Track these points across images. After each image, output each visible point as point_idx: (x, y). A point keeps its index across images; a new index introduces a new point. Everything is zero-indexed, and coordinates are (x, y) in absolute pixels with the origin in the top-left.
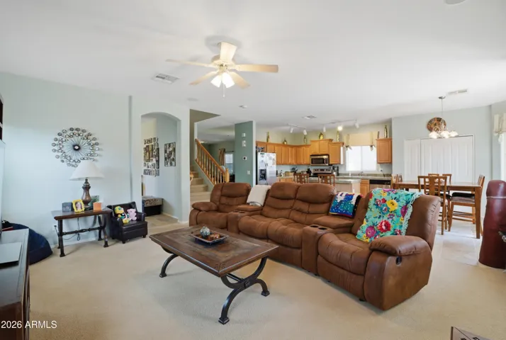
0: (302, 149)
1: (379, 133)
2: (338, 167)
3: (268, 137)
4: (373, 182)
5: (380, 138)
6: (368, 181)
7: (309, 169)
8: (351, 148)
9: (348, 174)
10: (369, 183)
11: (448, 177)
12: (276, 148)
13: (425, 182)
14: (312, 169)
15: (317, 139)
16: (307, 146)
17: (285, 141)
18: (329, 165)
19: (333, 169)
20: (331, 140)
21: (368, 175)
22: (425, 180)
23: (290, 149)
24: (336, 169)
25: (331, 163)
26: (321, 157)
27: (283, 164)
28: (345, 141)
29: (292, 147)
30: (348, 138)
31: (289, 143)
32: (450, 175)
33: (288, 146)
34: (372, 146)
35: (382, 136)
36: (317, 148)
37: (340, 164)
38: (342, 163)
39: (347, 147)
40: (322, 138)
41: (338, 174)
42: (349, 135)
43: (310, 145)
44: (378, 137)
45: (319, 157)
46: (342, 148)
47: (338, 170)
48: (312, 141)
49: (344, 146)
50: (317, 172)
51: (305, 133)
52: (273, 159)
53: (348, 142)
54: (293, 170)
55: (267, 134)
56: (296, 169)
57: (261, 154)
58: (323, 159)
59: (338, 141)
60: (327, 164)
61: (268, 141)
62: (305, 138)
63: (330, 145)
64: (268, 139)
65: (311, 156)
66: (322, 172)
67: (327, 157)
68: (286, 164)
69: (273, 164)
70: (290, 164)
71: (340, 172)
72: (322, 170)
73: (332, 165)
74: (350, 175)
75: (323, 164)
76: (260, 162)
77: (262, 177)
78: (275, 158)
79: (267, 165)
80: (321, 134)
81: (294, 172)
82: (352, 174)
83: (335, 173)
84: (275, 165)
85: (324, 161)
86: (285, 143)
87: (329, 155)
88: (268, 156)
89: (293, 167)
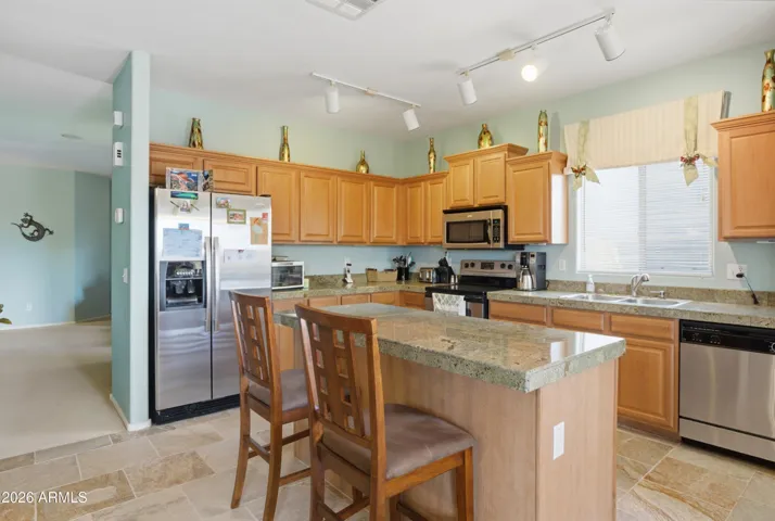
0: (420, 191)
1: (727, 96)
2: (543, 256)
3: (284, 144)
4: (693, 331)
5: (737, 111)
6: (674, 327)
7: (443, 263)
8: (593, 179)
9: (581, 287)
10: (674, 334)
12: (307, 183)
14: (455, 261)
15: (471, 147)
16: (437, 177)
17: (363, 162)
18: (509, 247)
19: (524, 262)
20: (514, 150)
21: (670, 293)
23: (376, 191)
24: (533, 261)
25: (513, 238)
27: (341, 243)
28: (570, 147)
29: (387, 182)
30: (584, 137)
31: (379, 167)
33: (369, 177)
34: (690, 161)
36: (467, 184)
37: (547, 241)
38: (557, 237)
39: (579, 172)
40: (486, 145)
41: (542, 285)
42: (585, 124)
43: (443, 175)
45: (470, 216)
46: (557, 181)
47: (543, 267)
48: (451, 160)
49: (568, 171)
50: (470, 272)
51: (413, 123)
52: (256, 221)
53: (582, 151)
54: (397, 265)
55: (283, 133)
56: (409, 261)
57: (173, 195)
58: (485, 223)
59: (542, 149)
60: (501, 245)
61: (282, 156)
62: (432, 150)
63: (510, 169)
64: (282, 150)
65: (446, 212)
66: (487, 273)
67: (499, 214)
68: (361, 243)
69: (256, 239)
70: (376, 244)
71: (550, 276)
72: (487, 265)
73: (520, 247)
74: (590, 288)
75: (485, 244)
76: (167, 231)
77: (186, 294)
78: (265, 215)
79: (212, 243)
80: (485, 131)
81: (400, 270)
82: (597, 286)
83: (527, 281)
84: (266, 243)
85: (490, 231)
86: (363, 169)
87: (505, 209)
88: (219, 206)
89: (398, 254)
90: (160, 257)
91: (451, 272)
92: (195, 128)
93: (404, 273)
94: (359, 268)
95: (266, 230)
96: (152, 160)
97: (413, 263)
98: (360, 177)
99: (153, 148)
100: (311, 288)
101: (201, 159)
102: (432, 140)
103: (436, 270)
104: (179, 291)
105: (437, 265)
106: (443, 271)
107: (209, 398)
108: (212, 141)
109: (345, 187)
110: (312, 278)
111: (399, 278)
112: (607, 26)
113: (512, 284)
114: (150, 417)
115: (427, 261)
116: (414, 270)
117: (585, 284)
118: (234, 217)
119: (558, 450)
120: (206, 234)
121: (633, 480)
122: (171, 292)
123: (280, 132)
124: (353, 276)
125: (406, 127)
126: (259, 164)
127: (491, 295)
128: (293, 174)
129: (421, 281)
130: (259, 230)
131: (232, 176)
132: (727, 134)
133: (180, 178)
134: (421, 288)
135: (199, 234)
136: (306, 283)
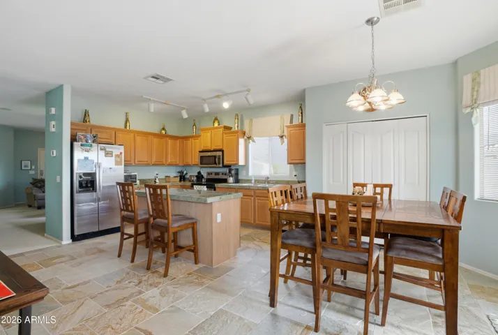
0: (190, 142)
1: (292, 116)
2: (237, 170)
3: (127, 120)
7: (199, 173)
8: (254, 141)
9: (249, 181)
11: (386, 190)
12: (138, 139)
13: (327, 209)
14: (204, 172)
16: (197, 137)
17: (163, 129)
18: (224, 166)
19: (230, 172)
20: (227, 128)
21: (277, 182)
22: (327, 204)
23: (170, 141)
24: (233, 172)
25: (225, 163)
26: (214, 154)
27: (153, 165)
28: (246, 129)
29: (175, 138)
30: (251, 125)
32: (390, 186)
33: (166, 136)
34: (282, 137)
35: (297, 121)
36: (208, 140)
37: (238, 164)
38: (241, 162)
39: (249, 138)
40: (216, 125)
41: (237, 181)
42: (251, 120)
43: (199, 136)
44: (291, 122)
45: (209, 154)
46: (242, 141)
47: (237, 174)
48: (203, 130)
49: (245, 138)
50: (210, 177)
51: (185, 115)
52: (117, 156)
53: (250, 131)
54: (179, 174)
55: (127, 116)
56: (185, 172)
57: (82, 145)
58: (215, 157)
59: (236, 129)
60: (221, 165)
61: (126, 127)
62: (194, 125)
63: (225, 135)
64: (126, 123)
65: (200, 152)
66: (217, 177)
67: (220, 153)
68: (163, 165)
69: (117, 163)
70: (170, 165)
71: (240, 177)
72: (217, 174)
73: (228, 166)
74: (253, 182)
75: (215, 165)
76: (79, 160)
77: (87, 186)
78: (121, 153)
79: (99, 165)
80: (216, 119)
81: (181, 176)
82: (255, 181)
83: (231, 180)
84: (121, 165)
85: (217, 160)
86: (163, 132)
87: (223, 151)
88: (101, 149)
89: (179, 169)
90: (76, 171)
91: (202, 177)
92: (86, 114)
93: (182, 178)
94: (162, 176)
95: (121, 160)
96: (72, 129)
97: (186, 174)
98: (162, 136)
99: (72, 124)
100: (140, 184)
101: (90, 128)
102: (194, 120)
103: (197, 176)
104: (84, 185)
105: (197, 174)
106: (199, 177)
107: (97, 230)
108: (94, 120)
109: (156, 140)
110: (140, 180)
111: (180, 181)
112: (248, 94)
113: (225, 181)
114: (72, 238)
115: (192, 173)
116: (188, 176)
117: (251, 180)
118: (108, 154)
119: (219, 220)
120: (96, 161)
121: (255, 240)
122: (81, 185)
123: (125, 115)
124: (159, 179)
125: (182, 117)
126: (116, 130)
127: (216, 185)
128: (132, 135)
129: (190, 181)
130: (119, 160)
131: (104, 136)
132: (289, 129)
133: (82, 137)
134: (190, 184)
135: (93, 161)
136: (138, 182)
